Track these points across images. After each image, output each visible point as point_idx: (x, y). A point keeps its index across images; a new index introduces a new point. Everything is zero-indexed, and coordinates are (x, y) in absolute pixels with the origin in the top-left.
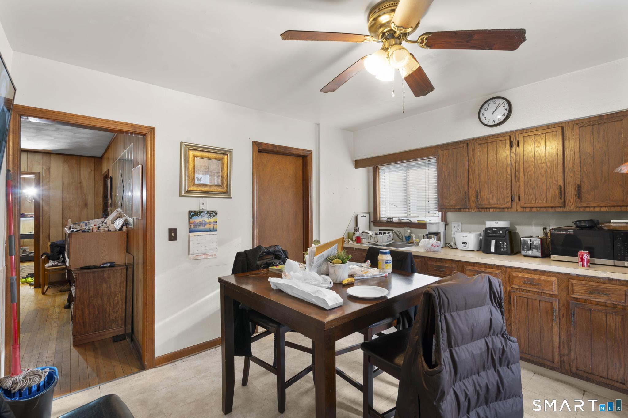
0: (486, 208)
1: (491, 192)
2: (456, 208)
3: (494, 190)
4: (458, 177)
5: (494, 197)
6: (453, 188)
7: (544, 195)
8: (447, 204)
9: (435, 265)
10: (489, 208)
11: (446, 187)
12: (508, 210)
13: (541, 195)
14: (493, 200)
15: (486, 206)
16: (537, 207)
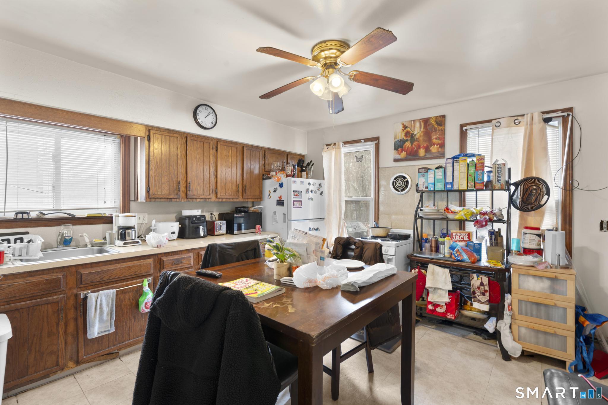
0: (194, 199)
1: (199, 185)
2: (169, 197)
3: (201, 183)
4: (171, 166)
5: (201, 189)
6: (166, 177)
7: (230, 190)
8: (159, 193)
9: (173, 260)
10: (196, 199)
11: (158, 175)
12: (209, 200)
13: (229, 189)
14: (200, 191)
15: (195, 197)
16: (225, 198)
